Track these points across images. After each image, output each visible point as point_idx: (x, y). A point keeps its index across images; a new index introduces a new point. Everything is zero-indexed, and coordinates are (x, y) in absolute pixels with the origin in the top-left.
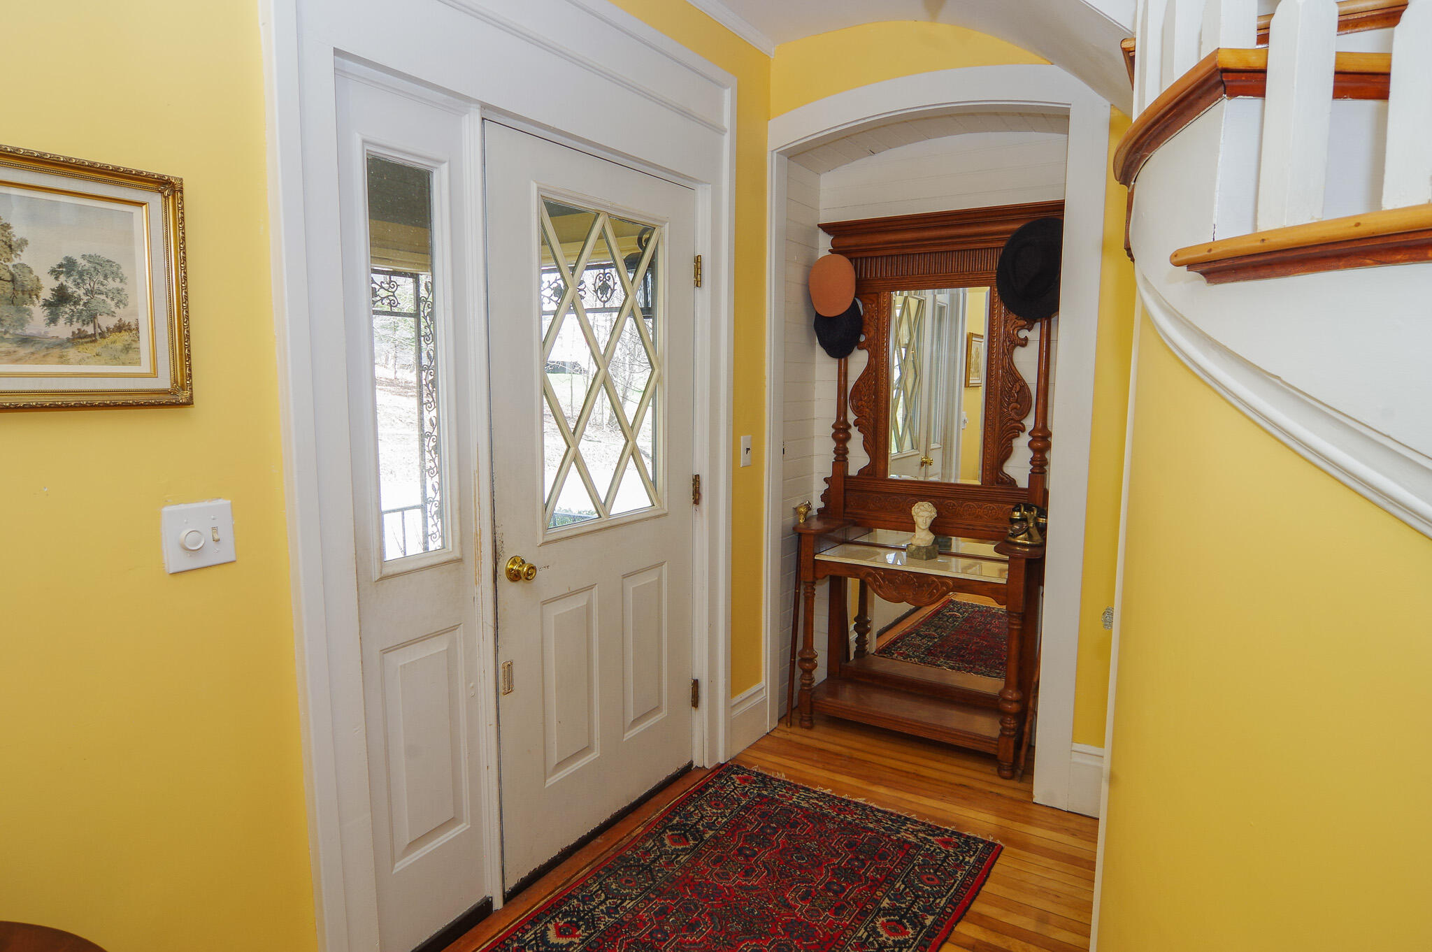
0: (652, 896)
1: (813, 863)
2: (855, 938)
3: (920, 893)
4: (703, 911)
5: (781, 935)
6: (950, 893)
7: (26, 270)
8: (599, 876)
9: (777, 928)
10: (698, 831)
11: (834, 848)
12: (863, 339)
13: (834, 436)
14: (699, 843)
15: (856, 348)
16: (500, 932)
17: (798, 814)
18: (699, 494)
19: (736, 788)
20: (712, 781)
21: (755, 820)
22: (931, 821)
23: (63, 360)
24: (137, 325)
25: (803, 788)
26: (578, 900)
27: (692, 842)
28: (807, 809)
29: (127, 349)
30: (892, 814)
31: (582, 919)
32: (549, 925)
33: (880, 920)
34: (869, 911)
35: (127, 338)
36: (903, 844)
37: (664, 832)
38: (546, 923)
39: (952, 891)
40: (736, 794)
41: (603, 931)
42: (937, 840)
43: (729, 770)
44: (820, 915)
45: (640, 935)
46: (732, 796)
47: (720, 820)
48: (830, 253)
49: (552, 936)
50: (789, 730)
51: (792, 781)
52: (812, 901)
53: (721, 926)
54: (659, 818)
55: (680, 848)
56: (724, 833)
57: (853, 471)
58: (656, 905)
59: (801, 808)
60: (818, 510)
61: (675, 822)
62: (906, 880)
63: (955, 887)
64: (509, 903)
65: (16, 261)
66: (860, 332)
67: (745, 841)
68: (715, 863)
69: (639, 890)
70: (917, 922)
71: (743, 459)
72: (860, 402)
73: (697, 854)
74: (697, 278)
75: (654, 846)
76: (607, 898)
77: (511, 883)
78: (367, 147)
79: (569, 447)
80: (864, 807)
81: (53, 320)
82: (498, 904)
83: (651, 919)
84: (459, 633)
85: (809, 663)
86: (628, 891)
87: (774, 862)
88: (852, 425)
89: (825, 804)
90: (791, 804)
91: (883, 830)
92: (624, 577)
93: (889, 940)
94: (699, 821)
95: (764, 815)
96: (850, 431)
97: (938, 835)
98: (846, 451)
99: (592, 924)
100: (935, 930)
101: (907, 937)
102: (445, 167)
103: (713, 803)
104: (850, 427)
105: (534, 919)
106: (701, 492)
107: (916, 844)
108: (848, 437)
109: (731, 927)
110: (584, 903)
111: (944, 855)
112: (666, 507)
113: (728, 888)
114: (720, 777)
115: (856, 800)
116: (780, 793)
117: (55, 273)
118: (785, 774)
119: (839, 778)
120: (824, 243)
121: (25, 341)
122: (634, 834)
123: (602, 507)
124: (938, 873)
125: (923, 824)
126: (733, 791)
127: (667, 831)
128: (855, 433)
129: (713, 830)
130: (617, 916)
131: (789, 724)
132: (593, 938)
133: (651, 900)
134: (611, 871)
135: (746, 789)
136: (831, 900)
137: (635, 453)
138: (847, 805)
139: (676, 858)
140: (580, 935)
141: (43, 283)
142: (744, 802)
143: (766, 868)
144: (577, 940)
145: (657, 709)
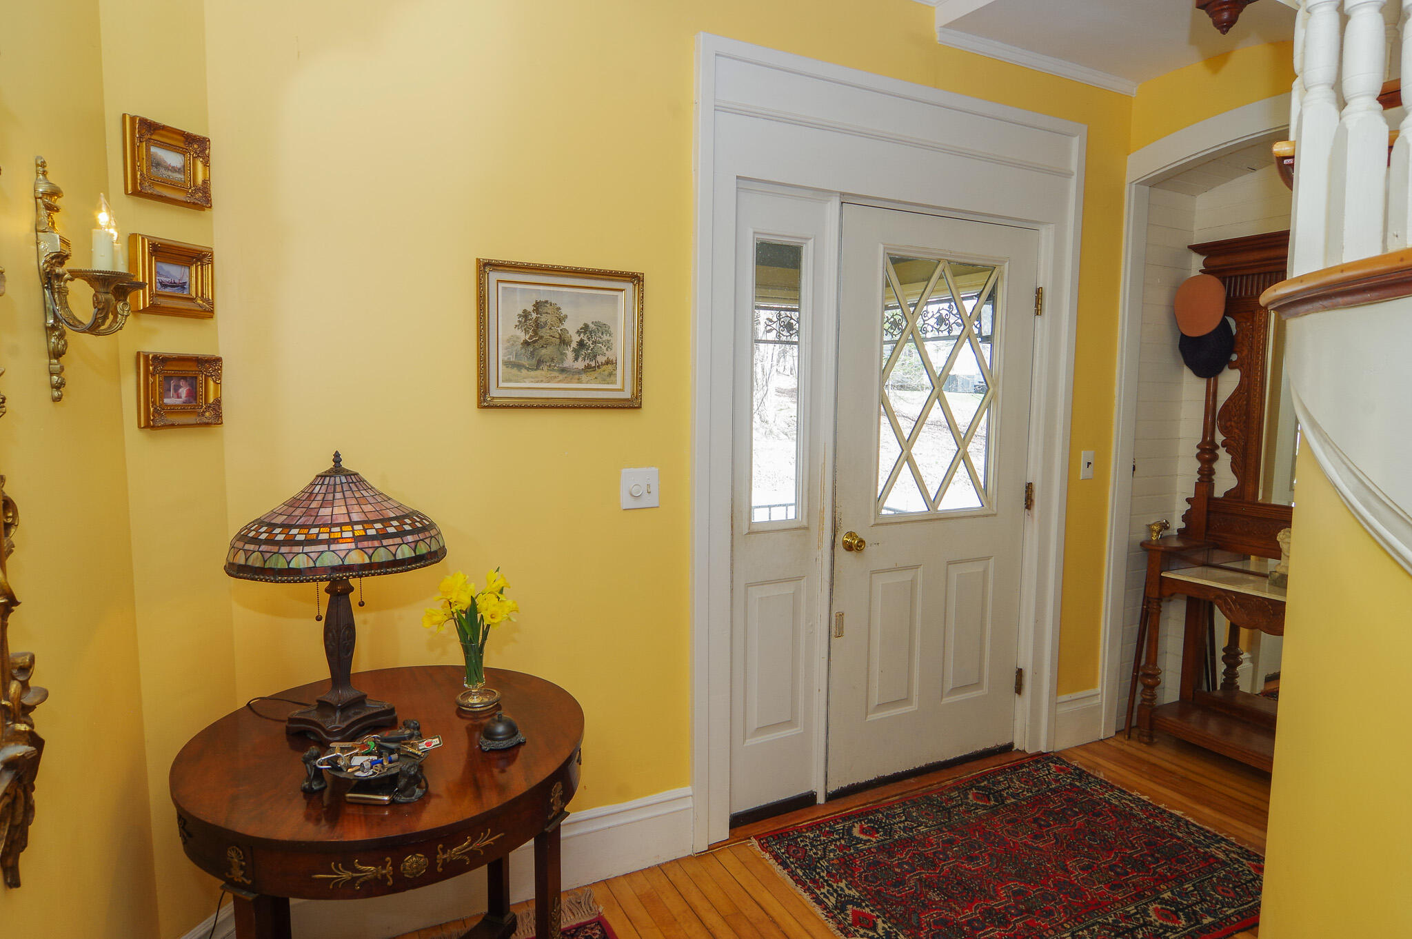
0: (944, 829)
1: (1104, 846)
2: (1122, 910)
3: (1208, 898)
4: (985, 851)
5: (1050, 887)
6: (1242, 907)
7: (566, 332)
8: (904, 804)
9: (1048, 881)
10: (1001, 796)
11: (1131, 841)
12: (1234, 357)
13: (1198, 456)
14: (1000, 804)
15: (1227, 367)
16: (819, 818)
17: (1104, 807)
18: (1032, 500)
19: (1050, 774)
20: (1029, 763)
21: (1059, 802)
22: (1251, 847)
23: (579, 381)
24: (616, 360)
25: (1119, 789)
26: (883, 815)
27: (992, 803)
28: (1116, 806)
29: (610, 374)
30: (1208, 832)
31: (883, 828)
32: (856, 824)
33: (1155, 906)
34: (1146, 896)
35: (610, 368)
36: (1209, 859)
37: (971, 789)
38: (854, 822)
39: (1246, 906)
40: (1048, 778)
41: (897, 840)
42: (1250, 864)
43: (1049, 759)
44: (1095, 885)
45: (925, 851)
46: (1044, 779)
47: (1025, 793)
48: (1200, 274)
49: (856, 832)
50: (1126, 742)
51: (1110, 782)
52: (1091, 873)
53: (997, 866)
54: (967, 778)
55: (981, 803)
56: (1026, 803)
57: (1219, 492)
58: (946, 836)
59: (1110, 804)
60: (1178, 530)
61: (982, 784)
62: (1198, 884)
63: (1250, 905)
64: (830, 802)
65: (562, 327)
66: (1232, 351)
67: (1044, 814)
68: (1009, 822)
69: (935, 823)
70: (1193, 917)
71: (1083, 472)
72: (1229, 423)
73: (994, 812)
74: (1037, 307)
75: (958, 797)
76: (906, 820)
77: (833, 788)
78: (757, 236)
79: (903, 450)
80: (1178, 819)
81: (576, 359)
82: (821, 800)
83: (938, 844)
84: (803, 582)
85: (1150, 678)
86: (925, 820)
87: (1066, 837)
88: (1220, 445)
89: (1137, 807)
90: (1101, 799)
91: (1191, 841)
92: (949, 563)
93: (1157, 921)
94: (1005, 789)
95: (1069, 800)
96: (1217, 452)
97: (1253, 860)
98: (1212, 472)
99: (889, 832)
100: (1211, 929)
101: (1177, 925)
102: (811, 243)
103: (1023, 780)
104: (1217, 447)
105: (846, 818)
106: (1033, 498)
107: (1223, 861)
108: (1215, 458)
109: (1006, 868)
110: (887, 818)
111: (1251, 877)
112: (995, 509)
113: (1014, 843)
114: (1037, 762)
115: (1173, 811)
116: (1093, 787)
117: (579, 333)
118: (1104, 774)
119: (1162, 790)
120: (1197, 263)
121: (563, 370)
122: (943, 784)
123: (932, 503)
124: (1237, 889)
125: (1241, 848)
126: (1046, 775)
127: (974, 789)
128: (1222, 453)
129: (1015, 798)
130: (911, 834)
131: (1127, 736)
132: (887, 842)
133: (942, 831)
134: (915, 803)
135: (1060, 777)
136: (1110, 878)
137: (965, 458)
138: (1160, 813)
139: (974, 809)
140: (878, 837)
141: (573, 338)
142: (1053, 786)
143: (1055, 838)
144: (874, 840)
145: (978, 685)
